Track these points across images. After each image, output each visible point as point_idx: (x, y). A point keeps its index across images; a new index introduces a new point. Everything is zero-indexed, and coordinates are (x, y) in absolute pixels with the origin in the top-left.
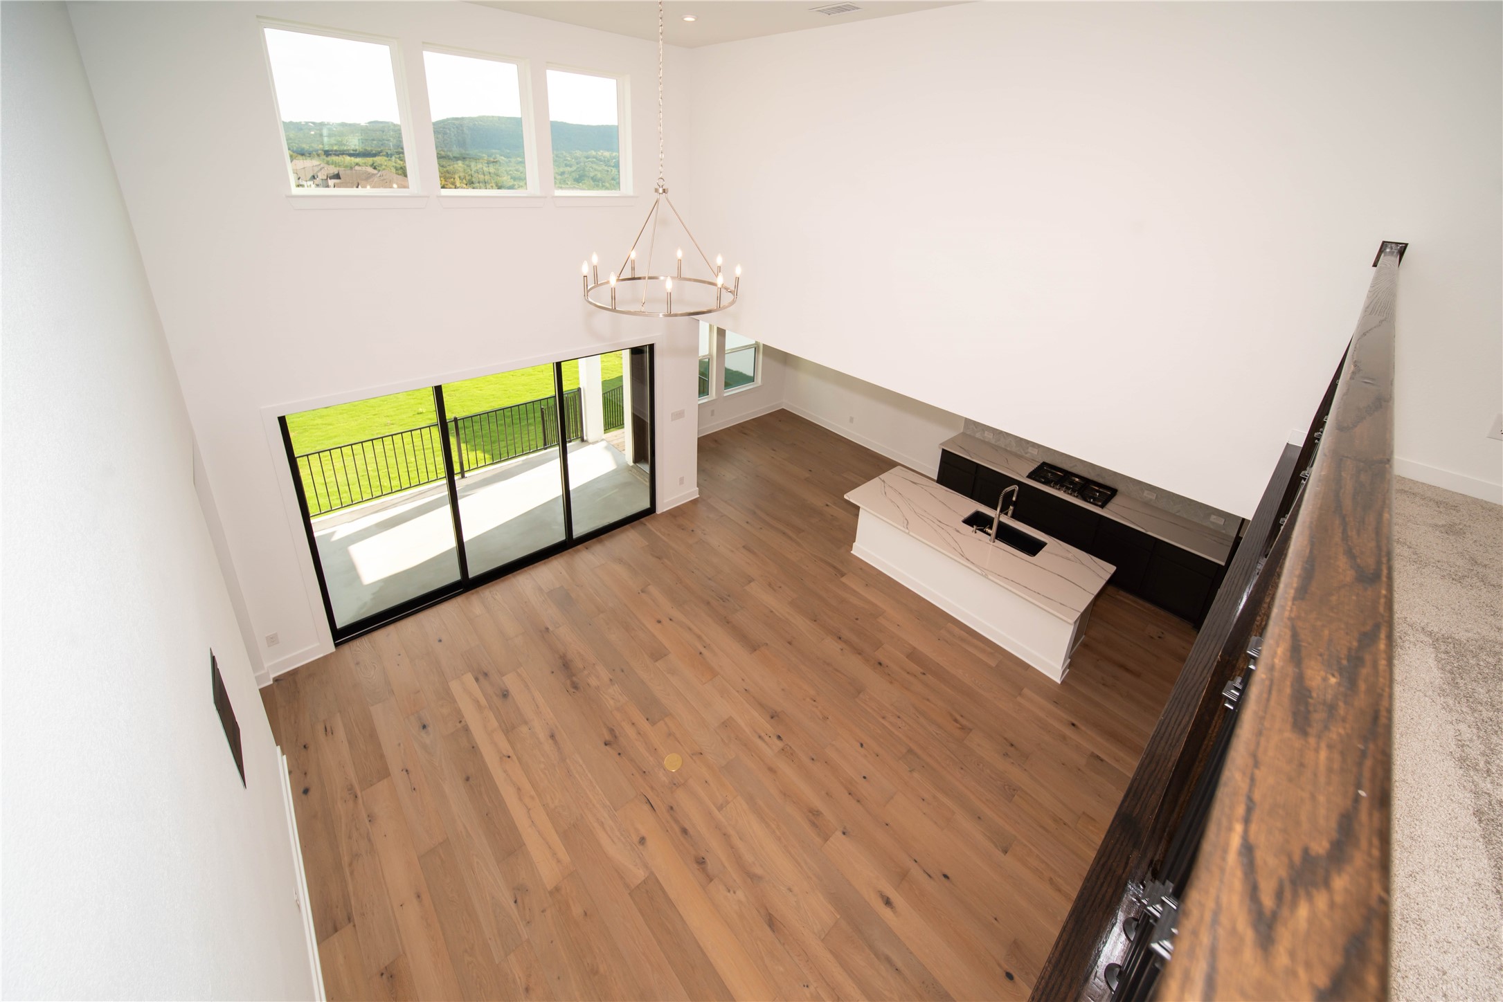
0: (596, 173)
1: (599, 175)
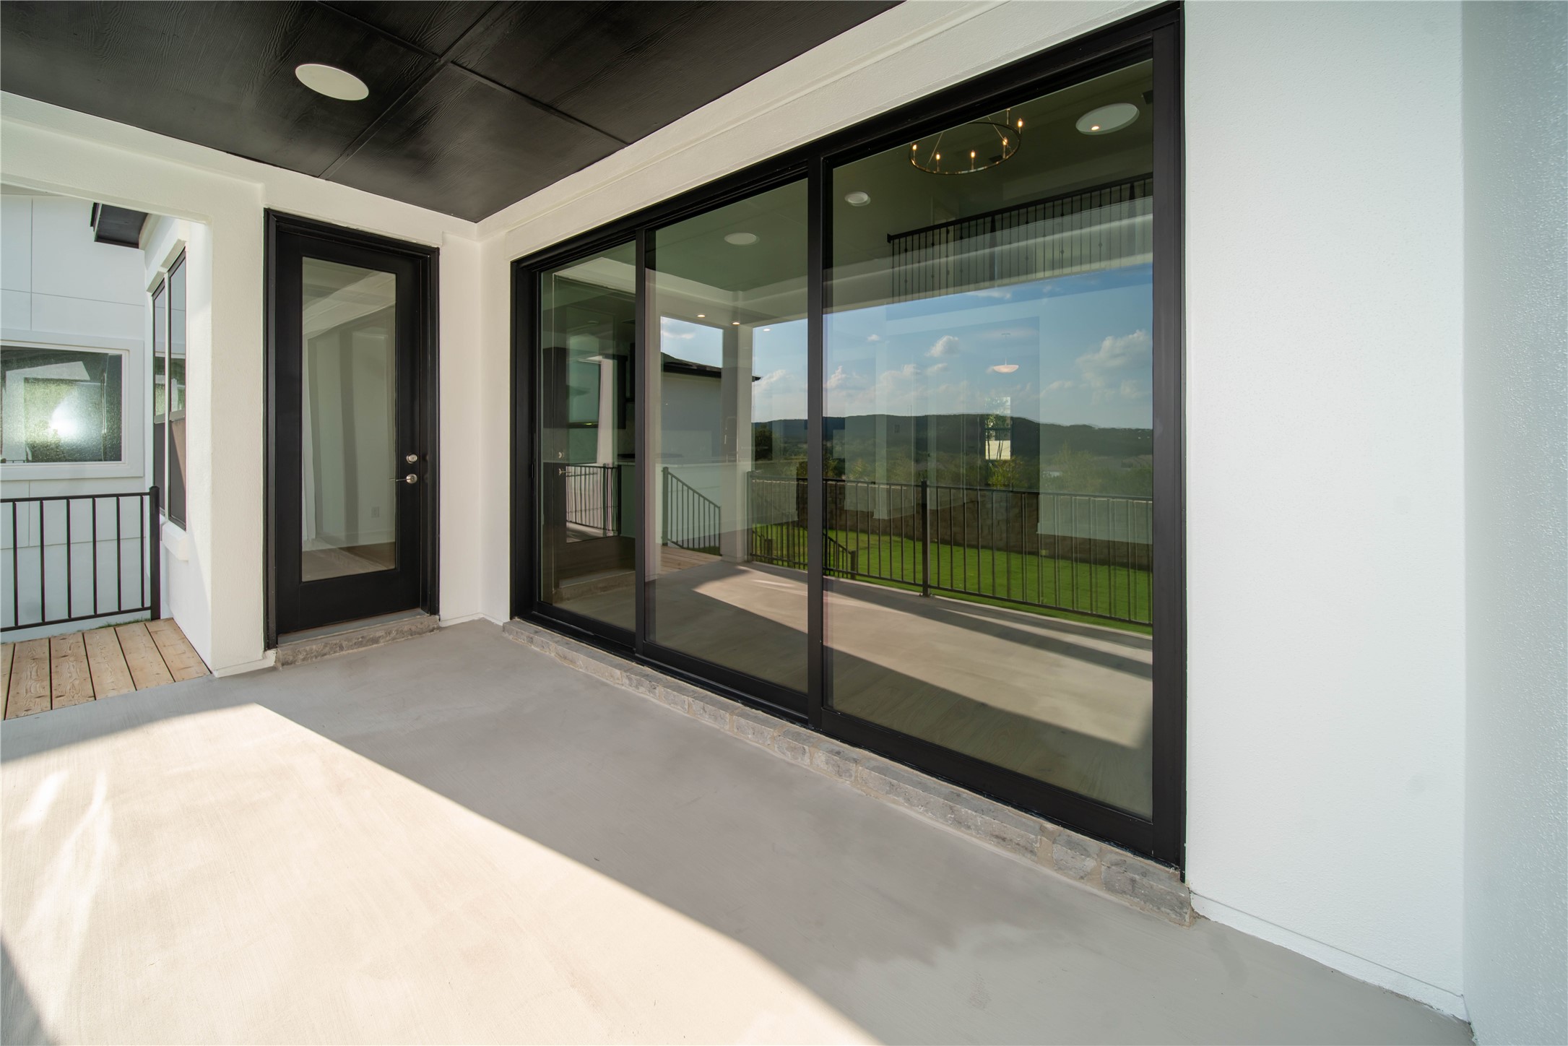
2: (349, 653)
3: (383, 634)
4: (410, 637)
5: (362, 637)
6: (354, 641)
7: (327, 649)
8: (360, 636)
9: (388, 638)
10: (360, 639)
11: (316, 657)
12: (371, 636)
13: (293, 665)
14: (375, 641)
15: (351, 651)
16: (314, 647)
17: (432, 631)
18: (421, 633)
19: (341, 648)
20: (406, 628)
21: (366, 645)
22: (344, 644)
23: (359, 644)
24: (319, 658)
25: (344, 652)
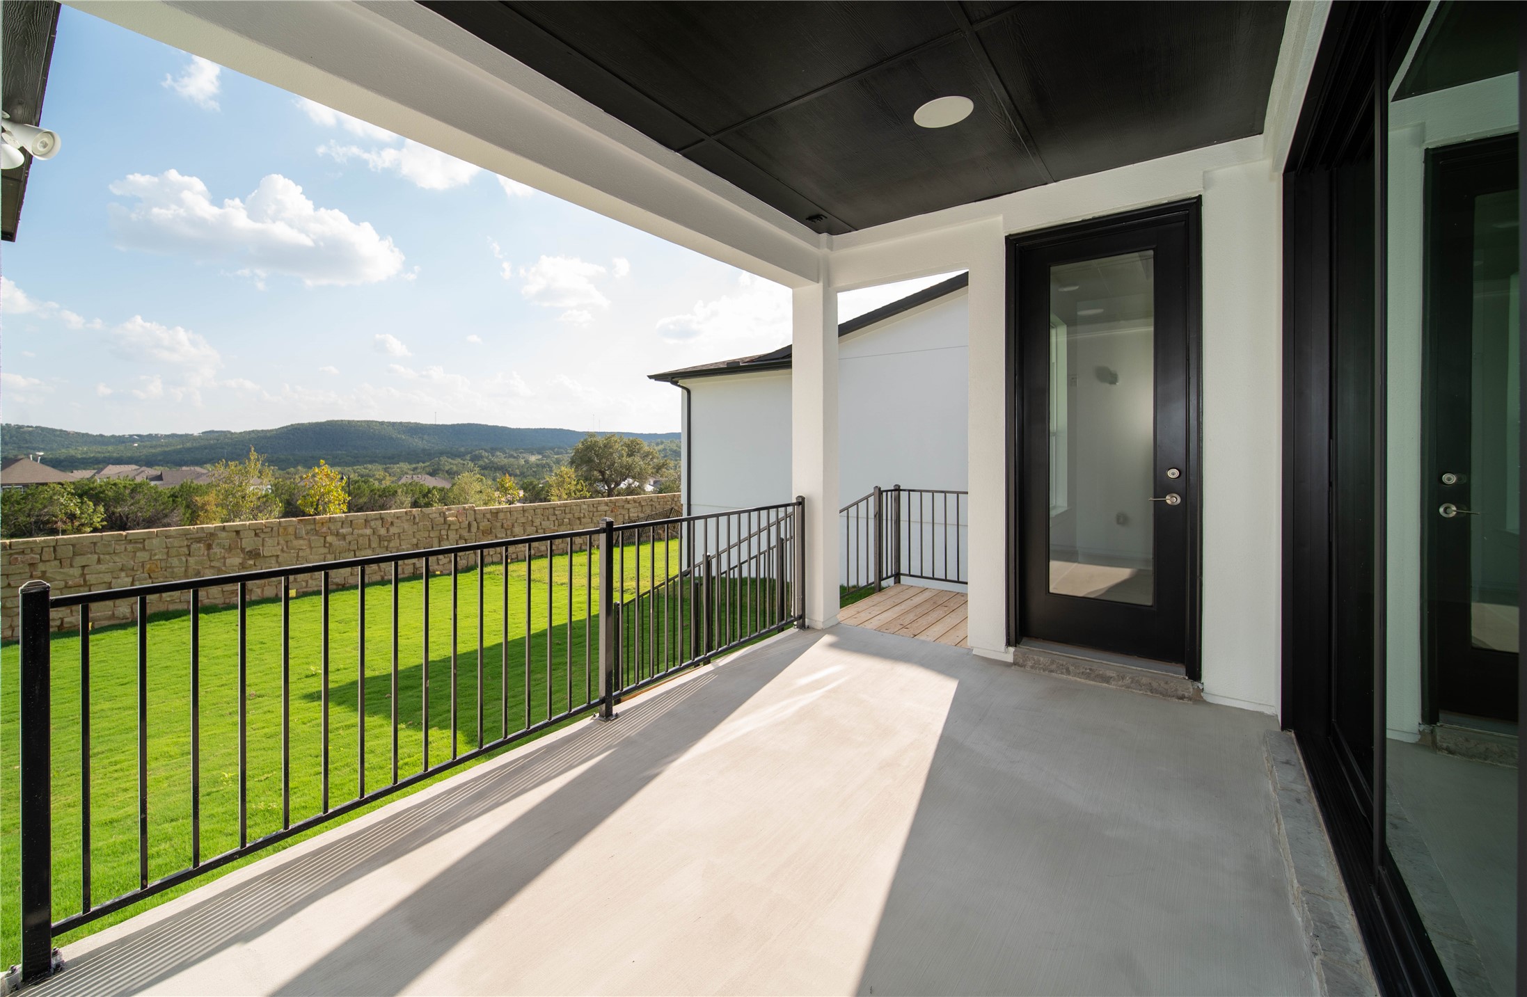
0: (452, 466)
1: (455, 468)
2: (1076, 680)
3: (1114, 675)
4: (1149, 693)
5: (1090, 669)
6: (1082, 670)
7: (1053, 667)
8: (1088, 667)
9: (1120, 683)
10: (1088, 671)
11: (1044, 670)
12: (1101, 672)
13: (1022, 669)
14: (1107, 680)
15: (1078, 679)
16: (1042, 659)
17: (1182, 698)
18: (1165, 694)
19: (1068, 672)
20: (1144, 680)
21: (1093, 680)
22: (1071, 668)
23: (1088, 676)
24: (1047, 672)
25: (1070, 677)
